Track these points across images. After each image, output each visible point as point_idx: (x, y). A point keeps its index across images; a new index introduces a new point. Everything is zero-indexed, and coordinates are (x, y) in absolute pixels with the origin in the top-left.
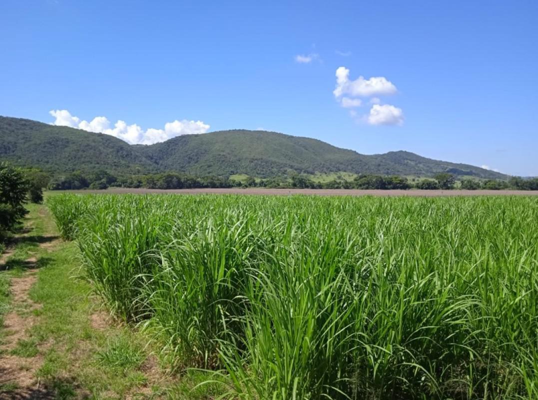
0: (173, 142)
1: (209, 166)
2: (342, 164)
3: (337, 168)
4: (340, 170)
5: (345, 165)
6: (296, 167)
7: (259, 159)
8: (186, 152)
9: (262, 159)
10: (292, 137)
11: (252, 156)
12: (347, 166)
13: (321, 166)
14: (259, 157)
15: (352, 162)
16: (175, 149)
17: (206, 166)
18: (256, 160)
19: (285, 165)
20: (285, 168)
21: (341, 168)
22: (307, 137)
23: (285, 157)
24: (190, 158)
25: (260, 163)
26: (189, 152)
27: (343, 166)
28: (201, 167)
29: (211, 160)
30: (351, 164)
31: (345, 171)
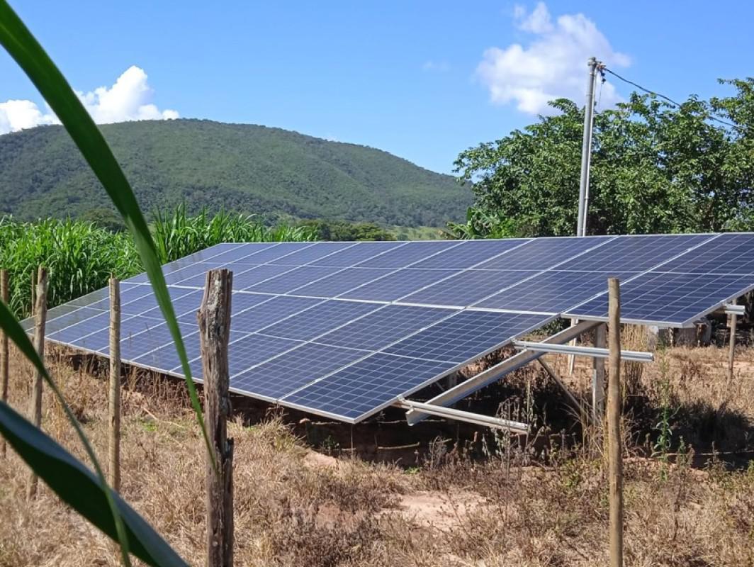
0: (12, 142)
1: (72, 200)
2: (429, 208)
3: (414, 217)
4: (421, 223)
5: (435, 211)
6: (304, 211)
7: (209, 188)
8: (33, 164)
9: (216, 187)
10: (319, 141)
11: (193, 181)
12: (442, 213)
13: (376, 210)
14: (209, 182)
15: (454, 205)
16: (12, 158)
17: (66, 200)
18: (201, 189)
19: (277, 206)
20: (275, 213)
21: (423, 219)
22: (356, 143)
23: (288, 187)
24: (35, 180)
25: (208, 197)
26: (41, 165)
27: (432, 214)
28: (54, 200)
29: (81, 185)
30: (452, 209)
31: (434, 226)
